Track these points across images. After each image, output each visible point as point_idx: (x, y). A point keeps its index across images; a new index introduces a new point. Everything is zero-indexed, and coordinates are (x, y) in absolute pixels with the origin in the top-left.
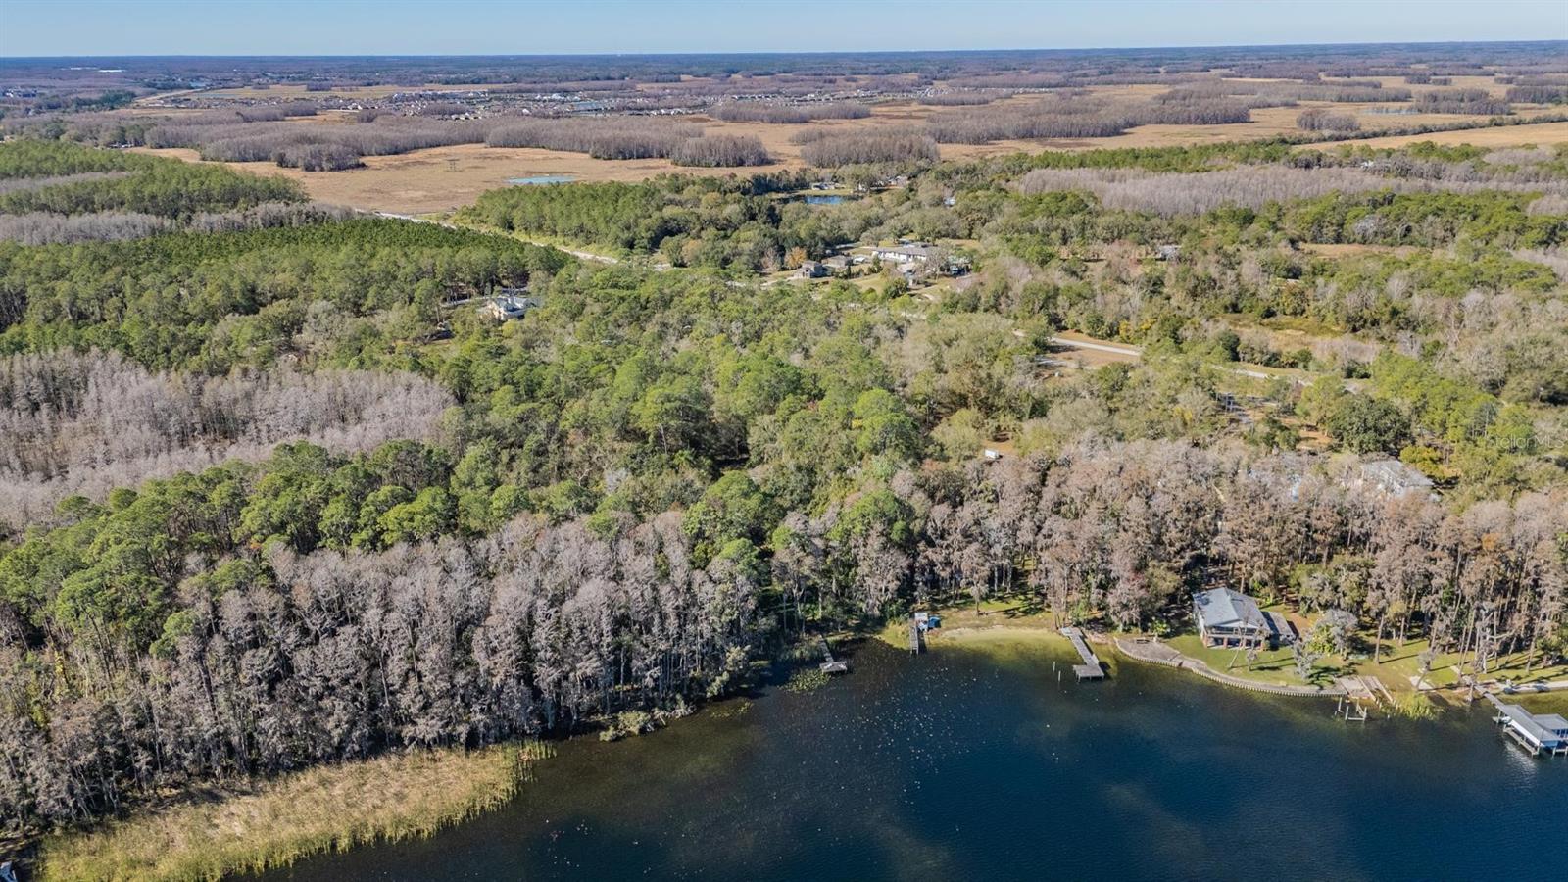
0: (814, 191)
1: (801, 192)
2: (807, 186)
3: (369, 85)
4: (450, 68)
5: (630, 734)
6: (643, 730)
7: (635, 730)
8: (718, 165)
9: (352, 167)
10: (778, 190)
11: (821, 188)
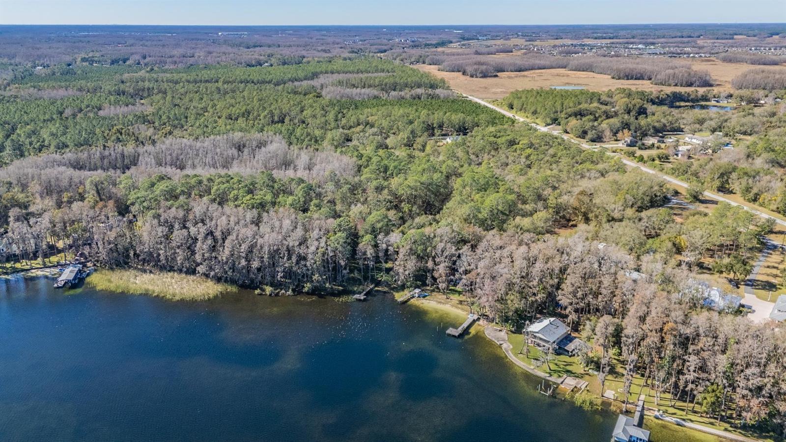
0: (713, 103)
1: (703, 103)
2: (708, 100)
3: (557, 39)
4: (610, 31)
5: (266, 295)
6: (270, 295)
7: (268, 293)
8: (676, 85)
9: (491, 76)
10: (688, 101)
11: (717, 102)
